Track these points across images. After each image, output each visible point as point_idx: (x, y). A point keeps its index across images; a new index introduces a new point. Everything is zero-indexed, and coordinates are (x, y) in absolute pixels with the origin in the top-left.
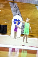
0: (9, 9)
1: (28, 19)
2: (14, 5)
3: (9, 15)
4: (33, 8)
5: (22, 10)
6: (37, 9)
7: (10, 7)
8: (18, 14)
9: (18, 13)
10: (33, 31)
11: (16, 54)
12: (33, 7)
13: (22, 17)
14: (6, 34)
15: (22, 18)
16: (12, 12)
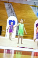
0: (4, 10)
1: (22, 20)
2: (9, 6)
3: (4, 16)
4: (28, 9)
5: (17, 11)
6: (32, 10)
7: (5, 7)
8: (13, 15)
9: (13, 13)
10: (28, 32)
11: (11, 55)
12: (28, 7)
13: (17, 17)
14: (1, 35)
15: (17, 19)
16: (7, 13)
